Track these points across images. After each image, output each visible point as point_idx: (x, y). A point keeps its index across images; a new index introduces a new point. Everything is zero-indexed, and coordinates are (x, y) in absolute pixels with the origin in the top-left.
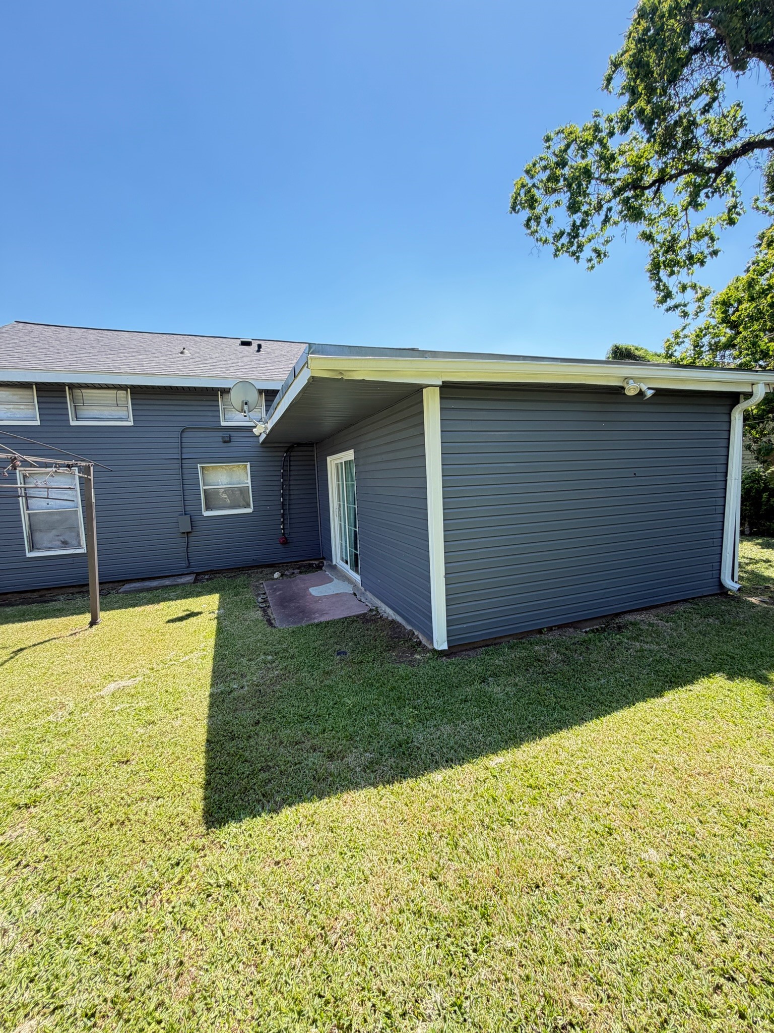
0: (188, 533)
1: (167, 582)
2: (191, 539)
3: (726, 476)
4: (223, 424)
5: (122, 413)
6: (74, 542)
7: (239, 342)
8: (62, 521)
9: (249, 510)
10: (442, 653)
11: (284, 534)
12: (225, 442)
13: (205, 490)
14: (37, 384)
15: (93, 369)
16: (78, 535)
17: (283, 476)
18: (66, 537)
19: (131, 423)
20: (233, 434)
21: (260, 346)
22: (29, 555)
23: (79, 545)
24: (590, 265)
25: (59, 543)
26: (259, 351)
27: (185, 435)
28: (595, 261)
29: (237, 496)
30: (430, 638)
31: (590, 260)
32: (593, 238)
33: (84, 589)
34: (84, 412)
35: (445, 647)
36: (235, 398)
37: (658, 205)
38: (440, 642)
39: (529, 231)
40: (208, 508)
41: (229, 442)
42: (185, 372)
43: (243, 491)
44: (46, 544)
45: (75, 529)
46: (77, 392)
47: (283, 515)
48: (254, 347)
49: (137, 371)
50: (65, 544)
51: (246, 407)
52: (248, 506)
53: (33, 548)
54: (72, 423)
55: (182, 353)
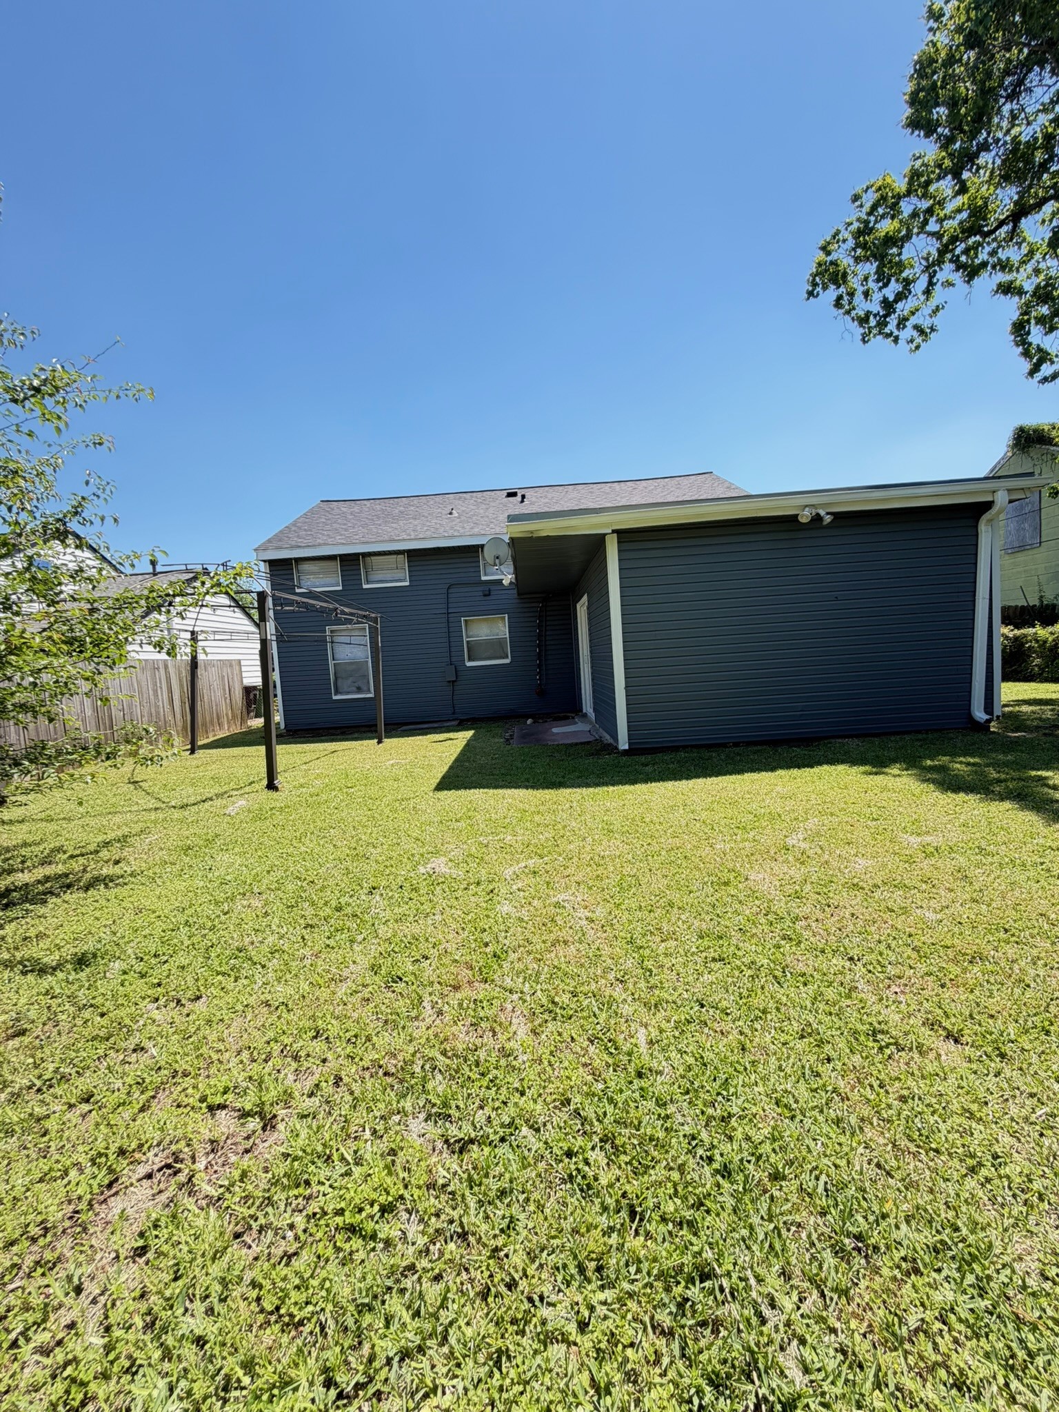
0: (453, 682)
1: (436, 725)
2: (456, 688)
3: (975, 595)
4: (484, 578)
5: (399, 575)
6: (365, 688)
7: (505, 493)
8: (355, 668)
9: (507, 661)
10: (625, 752)
11: (540, 685)
12: (485, 595)
13: (468, 642)
14: (340, 555)
15: (381, 539)
16: (368, 682)
17: (539, 626)
18: (359, 683)
19: (407, 584)
20: (493, 588)
21: (523, 497)
22: (335, 698)
23: (369, 691)
24: (913, 346)
25: (355, 689)
26: (522, 501)
27: (450, 591)
28: (919, 340)
29: (495, 647)
30: (616, 739)
31: (912, 341)
32: (917, 310)
33: (373, 729)
34: (373, 577)
35: (626, 747)
36: (488, 554)
37: (1019, 244)
38: (624, 745)
39: (843, 311)
40: (470, 659)
41: (489, 595)
42: (451, 532)
43: (500, 642)
44: (346, 689)
45: (366, 676)
46: (368, 559)
47: (539, 666)
48: (519, 498)
49: (412, 537)
50: (359, 690)
51: (497, 561)
52: (507, 657)
53: (337, 692)
54: (365, 586)
55: (451, 514)
